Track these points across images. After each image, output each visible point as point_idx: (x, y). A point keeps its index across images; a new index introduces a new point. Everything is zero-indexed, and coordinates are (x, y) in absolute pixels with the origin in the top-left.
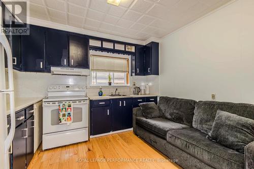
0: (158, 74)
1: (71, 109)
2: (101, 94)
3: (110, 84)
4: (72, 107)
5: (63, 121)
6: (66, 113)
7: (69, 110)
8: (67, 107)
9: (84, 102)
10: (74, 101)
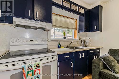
0: (101, 31)
1: (39, 70)
3: (65, 38)
4: (41, 68)
7: (37, 72)
8: (34, 69)
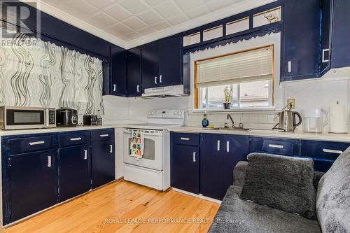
2: (205, 124)
3: (227, 106)
4: (141, 138)
5: (133, 154)
6: (136, 144)
7: (139, 141)
8: (137, 137)
9: (157, 134)
10: (147, 130)
